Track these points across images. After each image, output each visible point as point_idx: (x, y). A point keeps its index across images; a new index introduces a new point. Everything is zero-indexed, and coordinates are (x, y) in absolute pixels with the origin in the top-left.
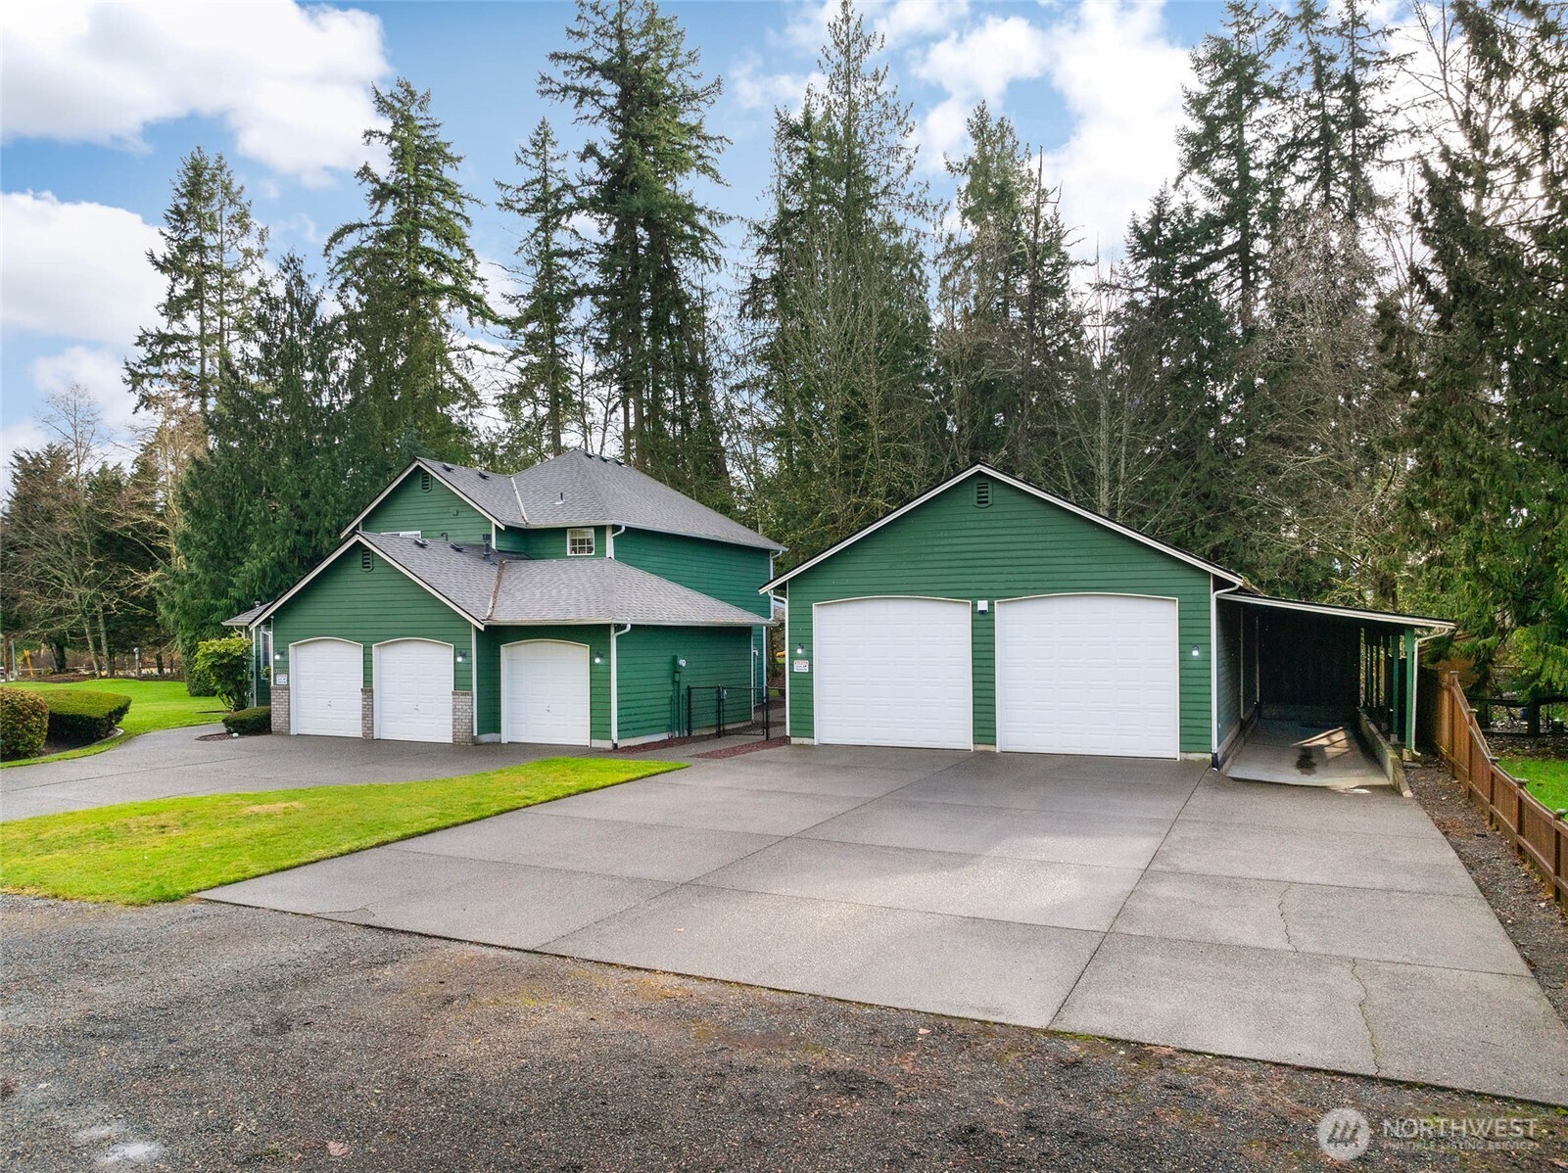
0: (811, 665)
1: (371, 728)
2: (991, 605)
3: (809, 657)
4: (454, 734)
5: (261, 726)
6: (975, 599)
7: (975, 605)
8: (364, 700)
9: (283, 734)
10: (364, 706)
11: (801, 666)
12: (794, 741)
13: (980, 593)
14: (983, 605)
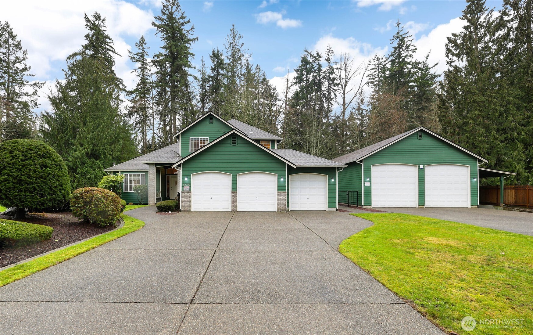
0: (371, 184)
1: (236, 207)
2: (424, 167)
3: (370, 181)
4: (278, 208)
5: (176, 208)
6: (419, 165)
7: (419, 167)
8: (232, 196)
9: (188, 211)
10: (233, 199)
11: (367, 184)
12: (364, 207)
13: (421, 163)
14: (421, 167)
